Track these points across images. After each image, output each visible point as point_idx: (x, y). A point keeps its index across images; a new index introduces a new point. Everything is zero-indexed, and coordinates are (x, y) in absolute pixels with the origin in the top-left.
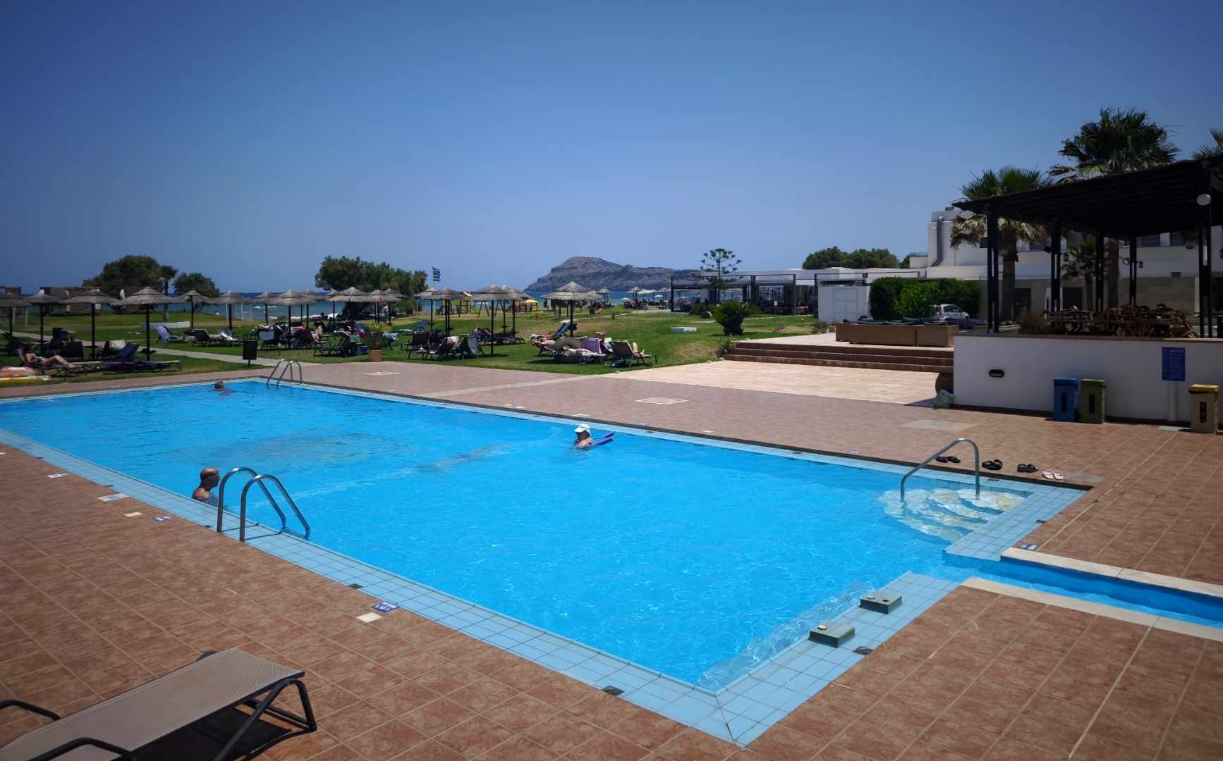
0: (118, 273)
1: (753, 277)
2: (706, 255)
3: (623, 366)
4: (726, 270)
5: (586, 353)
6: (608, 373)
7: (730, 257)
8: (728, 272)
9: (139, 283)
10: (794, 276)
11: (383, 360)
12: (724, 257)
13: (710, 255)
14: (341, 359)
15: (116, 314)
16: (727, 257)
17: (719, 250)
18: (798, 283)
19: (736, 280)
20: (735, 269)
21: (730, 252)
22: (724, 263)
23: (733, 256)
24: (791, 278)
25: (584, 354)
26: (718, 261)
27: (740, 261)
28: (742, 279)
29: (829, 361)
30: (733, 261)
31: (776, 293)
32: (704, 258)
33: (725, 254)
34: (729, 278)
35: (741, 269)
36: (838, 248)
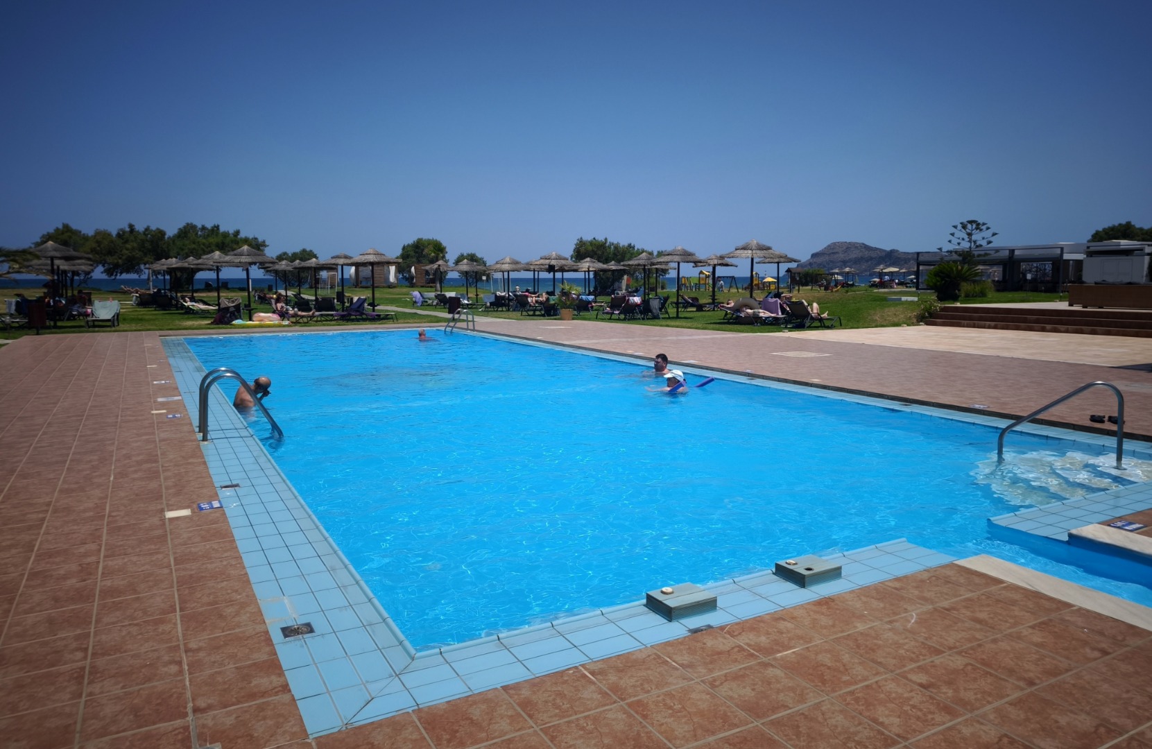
0: (412, 253)
1: (1012, 251)
2: (955, 227)
3: (800, 327)
4: (978, 243)
5: (763, 314)
6: (775, 332)
7: (985, 229)
8: (981, 246)
9: (428, 262)
10: (1062, 249)
11: (573, 319)
12: (977, 229)
13: (960, 227)
14: (542, 318)
15: (409, 287)
16: (981, 230)
17: (971, 222)
18: (1066, 257)
19: (989, 254)
20: (989, 242)
21: (984, 224)
22: (977, 236)
23: (988, 228)
24: (1058, 251)
25: (761, 315)
26: (970, 235)
27: (996, 234)
28: (998, 254)
29: (1048, 327)
30: (987, 234)
31: (1040, 270)
32: (954, 230)
33: (978, 226)
34: (982, 253)
35: (997, 242)
36: (1133, 224)
